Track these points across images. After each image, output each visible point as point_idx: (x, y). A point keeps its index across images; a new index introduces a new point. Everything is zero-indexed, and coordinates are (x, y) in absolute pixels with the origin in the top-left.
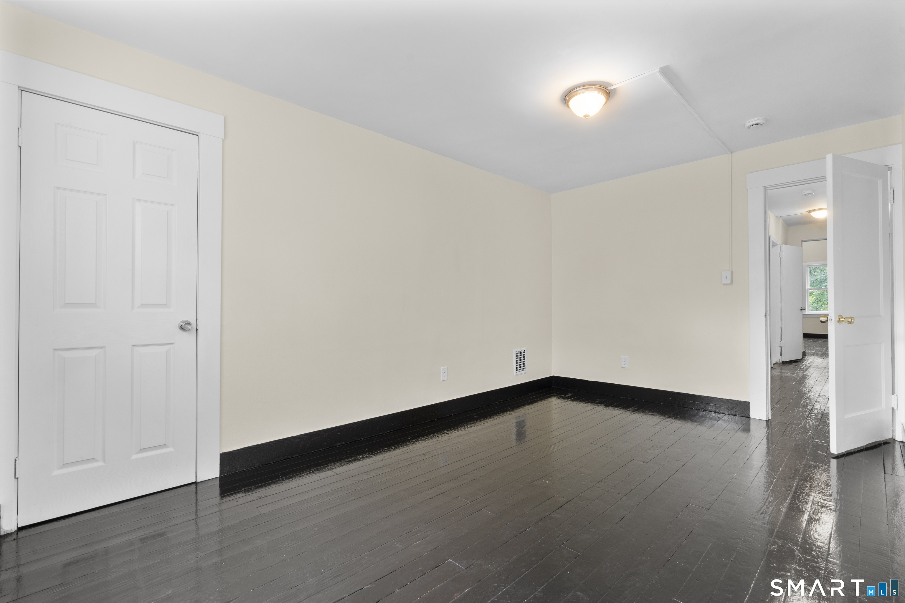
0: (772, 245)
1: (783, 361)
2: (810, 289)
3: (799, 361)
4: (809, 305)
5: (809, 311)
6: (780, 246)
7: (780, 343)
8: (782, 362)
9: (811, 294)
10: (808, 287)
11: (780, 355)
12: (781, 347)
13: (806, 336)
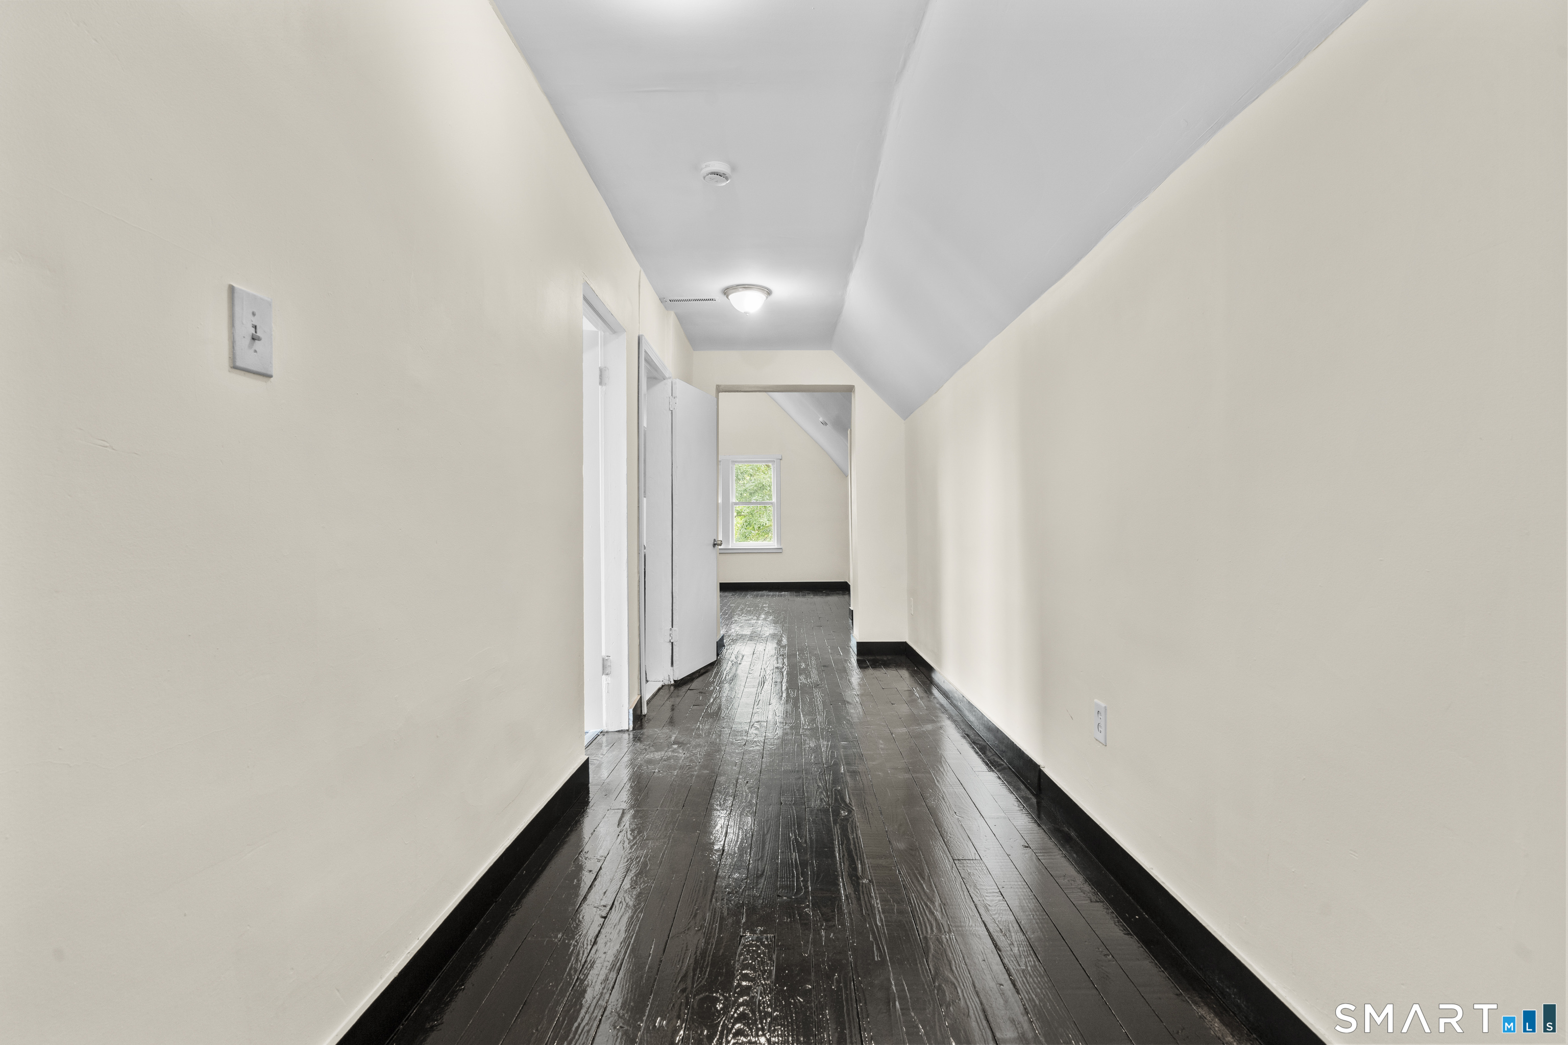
0: (648, 378)
1: (676, 679)
2: (736, 504)
3: (709, 668)
4: (734, 532)
5: (734, 542)
6: (670, 381)
7: (669, 632)
8: (675, 681)
9: (739, 514)
10: (733, 499)
11: (670, 664)
12: (672, 643)
13: (725, 588)
